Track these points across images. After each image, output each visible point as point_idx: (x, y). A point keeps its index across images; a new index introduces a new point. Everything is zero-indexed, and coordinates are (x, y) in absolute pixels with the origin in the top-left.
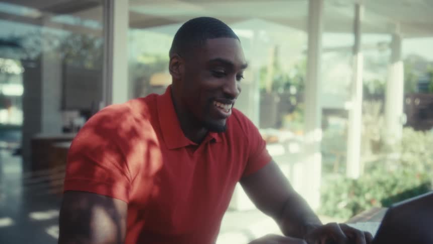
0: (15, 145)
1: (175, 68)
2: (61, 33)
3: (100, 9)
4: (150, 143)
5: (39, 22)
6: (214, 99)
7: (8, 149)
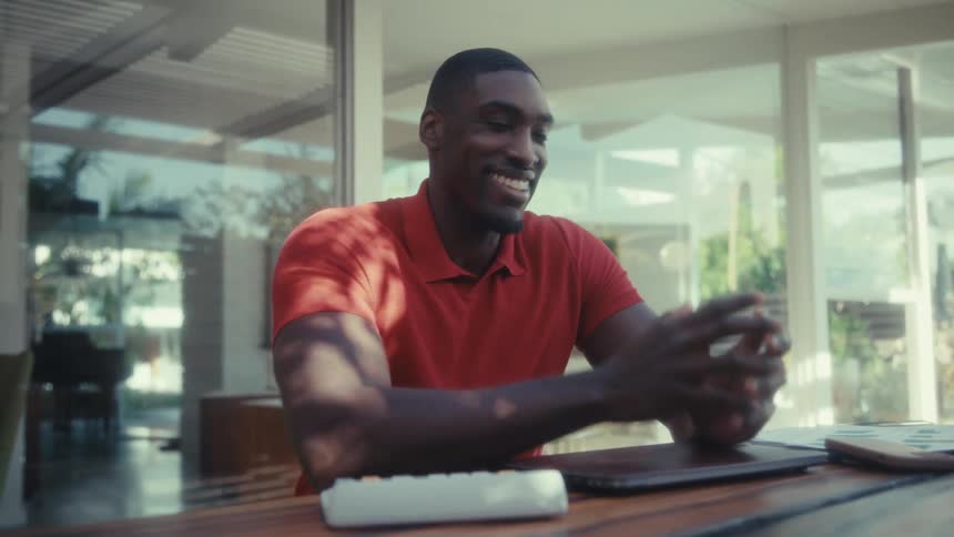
0: (169, 433)
1: (430, 131)
2: (261, 182)
3: (328, 120)
4: (389, 270)
5: (215, 156)
6: (489, 170)
7: (152, 439)
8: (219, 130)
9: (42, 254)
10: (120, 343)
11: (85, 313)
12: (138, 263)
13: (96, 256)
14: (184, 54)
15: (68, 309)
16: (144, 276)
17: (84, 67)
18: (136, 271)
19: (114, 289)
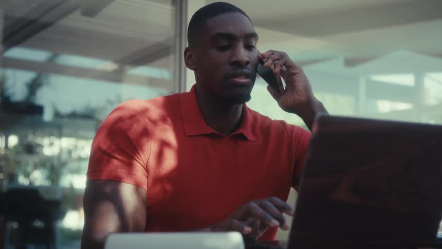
8: (116, 61)
9: (13, 140)
10: (58, 196)
11: (39, 178)
12: (71, 148)
13: (45, 141)
14: (90, 12)
15: (27, 175)
16: (74, 155)
17: (32, 22)
18: (70, 152)
19: (56, 163)
